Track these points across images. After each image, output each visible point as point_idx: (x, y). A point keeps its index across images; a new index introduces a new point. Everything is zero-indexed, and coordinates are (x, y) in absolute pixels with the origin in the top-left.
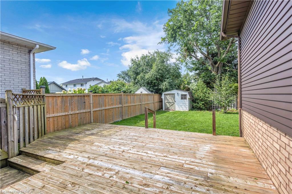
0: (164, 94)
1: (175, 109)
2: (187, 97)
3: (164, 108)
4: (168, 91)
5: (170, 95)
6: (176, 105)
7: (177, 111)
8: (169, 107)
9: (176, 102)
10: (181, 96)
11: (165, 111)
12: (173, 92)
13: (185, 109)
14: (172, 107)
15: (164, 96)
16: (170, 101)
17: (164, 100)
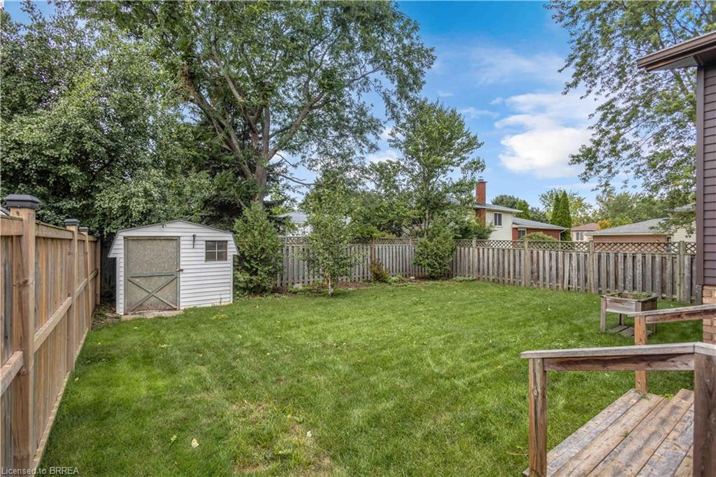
0: (124, 238)
1: (177, 302)
2: (229, 250)
3: (122, 306)
4: (146, 224)
5: (155, 242)
6: (181, 284)
7: (191, 309)
8: (150, 295)
9: (182, 270)
10: (204, 247)
11: (130, 317)
12: (171, 230)
13: (219, 297)
14: (165, 295)
15: (123, 248)
16: (154, 269)
17: (122, 265)
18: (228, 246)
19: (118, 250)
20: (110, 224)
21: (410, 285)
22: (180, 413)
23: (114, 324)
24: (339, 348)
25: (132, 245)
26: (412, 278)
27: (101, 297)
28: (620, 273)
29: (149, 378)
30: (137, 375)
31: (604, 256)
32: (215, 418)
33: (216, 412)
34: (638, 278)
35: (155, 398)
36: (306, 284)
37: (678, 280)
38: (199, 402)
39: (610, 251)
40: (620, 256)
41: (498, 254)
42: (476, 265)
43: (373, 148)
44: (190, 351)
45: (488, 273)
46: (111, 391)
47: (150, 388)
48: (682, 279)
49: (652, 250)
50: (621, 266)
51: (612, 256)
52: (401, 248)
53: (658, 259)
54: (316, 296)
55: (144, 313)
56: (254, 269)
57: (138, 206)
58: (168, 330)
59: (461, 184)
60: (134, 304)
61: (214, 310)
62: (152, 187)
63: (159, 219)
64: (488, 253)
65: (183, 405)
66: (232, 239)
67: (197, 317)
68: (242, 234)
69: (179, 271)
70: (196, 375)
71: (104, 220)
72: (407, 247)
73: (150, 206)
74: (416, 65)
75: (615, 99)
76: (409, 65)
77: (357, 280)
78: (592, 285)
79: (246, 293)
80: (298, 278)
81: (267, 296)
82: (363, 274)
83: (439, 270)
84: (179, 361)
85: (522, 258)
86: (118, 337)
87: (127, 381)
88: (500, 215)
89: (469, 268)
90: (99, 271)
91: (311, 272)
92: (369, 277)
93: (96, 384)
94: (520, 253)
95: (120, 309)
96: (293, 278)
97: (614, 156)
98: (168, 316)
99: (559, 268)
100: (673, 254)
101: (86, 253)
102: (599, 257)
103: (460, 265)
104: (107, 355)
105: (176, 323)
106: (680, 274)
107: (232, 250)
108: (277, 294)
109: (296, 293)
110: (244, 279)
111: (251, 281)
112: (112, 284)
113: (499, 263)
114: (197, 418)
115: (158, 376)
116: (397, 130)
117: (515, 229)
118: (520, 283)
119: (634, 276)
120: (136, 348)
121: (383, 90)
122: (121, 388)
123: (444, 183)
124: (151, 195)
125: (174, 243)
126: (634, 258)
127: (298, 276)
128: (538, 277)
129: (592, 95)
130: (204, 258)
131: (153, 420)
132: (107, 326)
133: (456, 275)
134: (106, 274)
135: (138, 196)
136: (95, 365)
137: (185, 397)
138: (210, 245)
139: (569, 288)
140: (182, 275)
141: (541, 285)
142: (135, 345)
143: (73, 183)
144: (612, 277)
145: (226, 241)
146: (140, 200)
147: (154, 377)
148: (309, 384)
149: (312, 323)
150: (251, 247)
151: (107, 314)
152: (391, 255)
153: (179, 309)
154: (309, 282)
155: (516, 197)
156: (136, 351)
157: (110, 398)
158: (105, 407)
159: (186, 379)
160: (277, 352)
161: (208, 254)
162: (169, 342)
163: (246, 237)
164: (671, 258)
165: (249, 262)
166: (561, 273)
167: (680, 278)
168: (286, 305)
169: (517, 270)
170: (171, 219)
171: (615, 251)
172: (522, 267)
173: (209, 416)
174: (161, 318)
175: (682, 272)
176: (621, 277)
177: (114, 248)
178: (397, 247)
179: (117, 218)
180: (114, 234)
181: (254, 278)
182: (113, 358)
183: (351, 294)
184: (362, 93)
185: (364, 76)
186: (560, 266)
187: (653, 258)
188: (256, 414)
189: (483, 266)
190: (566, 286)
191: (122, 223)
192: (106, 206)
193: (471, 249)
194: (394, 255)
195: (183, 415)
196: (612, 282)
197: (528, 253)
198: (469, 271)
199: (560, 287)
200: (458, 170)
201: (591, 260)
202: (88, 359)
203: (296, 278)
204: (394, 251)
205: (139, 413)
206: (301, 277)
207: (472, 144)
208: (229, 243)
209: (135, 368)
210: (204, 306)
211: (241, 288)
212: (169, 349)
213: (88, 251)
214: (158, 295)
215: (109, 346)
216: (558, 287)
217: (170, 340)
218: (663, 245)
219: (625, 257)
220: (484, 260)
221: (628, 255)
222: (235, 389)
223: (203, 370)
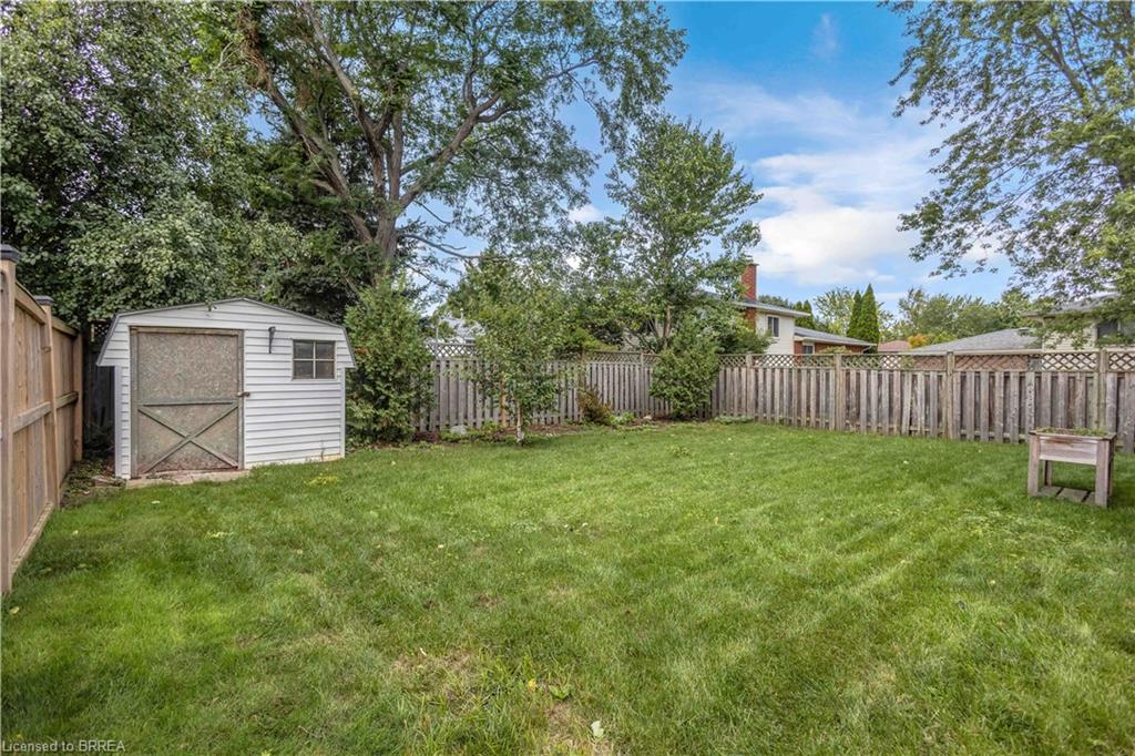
0: (131, 328)
1: (238, 454)
2: (337, 359)
3: (127, 462)
4: (175, 304)
5: (194, 338)
6: (247, 420)
7: (265, 468)
8: (186, 441)
9: (248, 394)
10: (291, 351)
11: (143, 482)
12: (225, 316)
13: (318, 445)
14: (216, 441)
15: (128, 347)
16: (192, 390)
17: (127, 381)
18: (337, 352)
19: (118, 352)
20: (102, 302)
21: (647, 429)
22: (271, 689)
23: (111, 496)
24: (576, 532)
25: (148, 344)
26: (648, 417)
27: (85, 446)
28: (997, 405)
29: (188, 604)
30: (160, 598)
31: (971, 377)
32: (358, 696)
33: (357, 679)
34: (1027, 412)
35: (205, 650)
36: (470, 425)
37: (1095, 415)
38: (314, 657)
39: (980, 369)
40: (999, 376)
41: (790, 377)
42: (752, 396)
43: (578, 199)
44: (275, 544)
45: (773, 408)
46: (98, 638)
47: (191, 627)
48: (1102, 415)
49: (1053, 365)
50: (999, 393)
51: (984, 376)
52: (627, 368)
53: (1062, 380)
54: (494, 446)
55: (172, 476)
56: (382, 397)
57: (159, 263)
58: (224, 504)
59: (722, 264)
60: (152, 457)
61: (311, 469)
62: (188, 228)
63: (202, 295)
64: (773, 377)
65: (275, 667)
66: (343, 338)
67: (278, 484)
68: (359, 334)
69: (243, 396)
70: (297, 593)
71: (88, 296)
72: (637, 367)
73: (183, 264)
74: (654, 58)
75: (975, 126)
76: (643, 56)
77: (556, 422)
78: (950, 426)
79: (368, 441)
80: (457, 418)
81: (406, 446)
82: (567, 410)
83: (694, 405)
84: (254, 565)
85: (831, 383)
86: (118, 519)
87: (136, 611)
88: (776, 320)
89: (740, 402)
90: (80, 397)
91: (488, 402)
92: (576, 416)
93: (58, 622)
94: (827, 374)
95: (124, 468)
96: (448, 418)
97: (967, 220)
98: (222, 479)
99: (895, 399)
100: (1087, 372)
101: (46, 350)
102: (963, 379)
103: (725, 397)
104: (91, 555)
105: (238, 493)
106: (1098, 405)
107: (344, 359)
108: (423, 443)
109: (455, 441)
110: (365, 414)
111: (376, 419)
112: (106, 424)
113: (791, 393)
114: (313, 700)
115: (210, 599)
116: (622, 166)
117: (798, 343)
118: (827, 424)
119: (1021, 410)
120: (156, 539)
121: (597, 100)
122: (121, 630)
123: (694, 263)
124: (186, 245)
125: (232, 343)
126: (1021, 379)
127: (457, 413)
128: (858, 414)
129: (939, 119)
130: (290, 373)
131: (203, 710)
132: (96, 500)
133: (718, 414)
134: (94, 406)
135: (158, 244)
136: (63, 577)
137: (277, 645)
138: (302, 349)
139: (910, 432)
140: (247, 404)
141: (863, 427)
142: (154, 534)
143: (22, 215)
144: (984, 412)
145: (333, 343)
146: (163, 252)
147: (203, 602)
148: (548, 607)
149: (507, 489)
150: (376, 357)
151: (95, 477)
152: (611, 380)
153: (243, 469)
154: (475, 424)
155: (784, 300)
156: (156, 547)
157: (93, 656)
158: (79, 678)
159: (274, 605)
160: (460, 542)
161: (298, 366)
162: (228, 527)
163: (366, 339)
164: (1084, 379)
165: (373, 385)
166: (896, 407)
167: (1098, 411)
168: (446, 461)
169: (823, 403)
170: (225, 296)
171: (990, 370)
172: (832, 399)
173: (345, 691)
174: (208, 483)
175: (1102, 401)
176: (998, 411)
177: (109, 347)
178: (622, 367)
179: (117, 289)
180: (109, 322)
181: (381, 412)
182: (105, 561)
183: (556, 443)
184: (560, 105)
185: (566, 72)
186: (896, 395)
187: (1054, 378)
188: (451, 680)
189: (764, 397)
190: (905, 428)
191: (126, 301)
192: (92, 262)
193: (744, 370)
194: (616, 381)
195: (278, 693)
196: (984, 420)
197: (842, 375)
198: (739, 407)
199: (895, 430)
200: (716, 241)
201: (949, 385)
202: (46, 565)
203: (453, 417)
204: (616, 372)
205: (167, 692)
206: (461, 414)
207: (744, 196)
208: (337, 345)
209: (156, 582)
210: (291, 462)
211: (358, 431)
212: (229, 541)
213: (51, 345)
214: (202, 440)
215: (98, 538)
216: (891, 429)
217: (228, 523)
218: (1070, 357)
219: (1007, 378)
220: (765, 388)
221: (1012, 375)
222: (389, 622)
223: (310, 582)
